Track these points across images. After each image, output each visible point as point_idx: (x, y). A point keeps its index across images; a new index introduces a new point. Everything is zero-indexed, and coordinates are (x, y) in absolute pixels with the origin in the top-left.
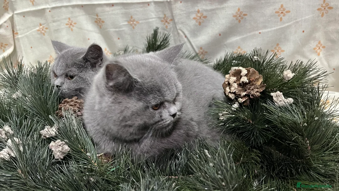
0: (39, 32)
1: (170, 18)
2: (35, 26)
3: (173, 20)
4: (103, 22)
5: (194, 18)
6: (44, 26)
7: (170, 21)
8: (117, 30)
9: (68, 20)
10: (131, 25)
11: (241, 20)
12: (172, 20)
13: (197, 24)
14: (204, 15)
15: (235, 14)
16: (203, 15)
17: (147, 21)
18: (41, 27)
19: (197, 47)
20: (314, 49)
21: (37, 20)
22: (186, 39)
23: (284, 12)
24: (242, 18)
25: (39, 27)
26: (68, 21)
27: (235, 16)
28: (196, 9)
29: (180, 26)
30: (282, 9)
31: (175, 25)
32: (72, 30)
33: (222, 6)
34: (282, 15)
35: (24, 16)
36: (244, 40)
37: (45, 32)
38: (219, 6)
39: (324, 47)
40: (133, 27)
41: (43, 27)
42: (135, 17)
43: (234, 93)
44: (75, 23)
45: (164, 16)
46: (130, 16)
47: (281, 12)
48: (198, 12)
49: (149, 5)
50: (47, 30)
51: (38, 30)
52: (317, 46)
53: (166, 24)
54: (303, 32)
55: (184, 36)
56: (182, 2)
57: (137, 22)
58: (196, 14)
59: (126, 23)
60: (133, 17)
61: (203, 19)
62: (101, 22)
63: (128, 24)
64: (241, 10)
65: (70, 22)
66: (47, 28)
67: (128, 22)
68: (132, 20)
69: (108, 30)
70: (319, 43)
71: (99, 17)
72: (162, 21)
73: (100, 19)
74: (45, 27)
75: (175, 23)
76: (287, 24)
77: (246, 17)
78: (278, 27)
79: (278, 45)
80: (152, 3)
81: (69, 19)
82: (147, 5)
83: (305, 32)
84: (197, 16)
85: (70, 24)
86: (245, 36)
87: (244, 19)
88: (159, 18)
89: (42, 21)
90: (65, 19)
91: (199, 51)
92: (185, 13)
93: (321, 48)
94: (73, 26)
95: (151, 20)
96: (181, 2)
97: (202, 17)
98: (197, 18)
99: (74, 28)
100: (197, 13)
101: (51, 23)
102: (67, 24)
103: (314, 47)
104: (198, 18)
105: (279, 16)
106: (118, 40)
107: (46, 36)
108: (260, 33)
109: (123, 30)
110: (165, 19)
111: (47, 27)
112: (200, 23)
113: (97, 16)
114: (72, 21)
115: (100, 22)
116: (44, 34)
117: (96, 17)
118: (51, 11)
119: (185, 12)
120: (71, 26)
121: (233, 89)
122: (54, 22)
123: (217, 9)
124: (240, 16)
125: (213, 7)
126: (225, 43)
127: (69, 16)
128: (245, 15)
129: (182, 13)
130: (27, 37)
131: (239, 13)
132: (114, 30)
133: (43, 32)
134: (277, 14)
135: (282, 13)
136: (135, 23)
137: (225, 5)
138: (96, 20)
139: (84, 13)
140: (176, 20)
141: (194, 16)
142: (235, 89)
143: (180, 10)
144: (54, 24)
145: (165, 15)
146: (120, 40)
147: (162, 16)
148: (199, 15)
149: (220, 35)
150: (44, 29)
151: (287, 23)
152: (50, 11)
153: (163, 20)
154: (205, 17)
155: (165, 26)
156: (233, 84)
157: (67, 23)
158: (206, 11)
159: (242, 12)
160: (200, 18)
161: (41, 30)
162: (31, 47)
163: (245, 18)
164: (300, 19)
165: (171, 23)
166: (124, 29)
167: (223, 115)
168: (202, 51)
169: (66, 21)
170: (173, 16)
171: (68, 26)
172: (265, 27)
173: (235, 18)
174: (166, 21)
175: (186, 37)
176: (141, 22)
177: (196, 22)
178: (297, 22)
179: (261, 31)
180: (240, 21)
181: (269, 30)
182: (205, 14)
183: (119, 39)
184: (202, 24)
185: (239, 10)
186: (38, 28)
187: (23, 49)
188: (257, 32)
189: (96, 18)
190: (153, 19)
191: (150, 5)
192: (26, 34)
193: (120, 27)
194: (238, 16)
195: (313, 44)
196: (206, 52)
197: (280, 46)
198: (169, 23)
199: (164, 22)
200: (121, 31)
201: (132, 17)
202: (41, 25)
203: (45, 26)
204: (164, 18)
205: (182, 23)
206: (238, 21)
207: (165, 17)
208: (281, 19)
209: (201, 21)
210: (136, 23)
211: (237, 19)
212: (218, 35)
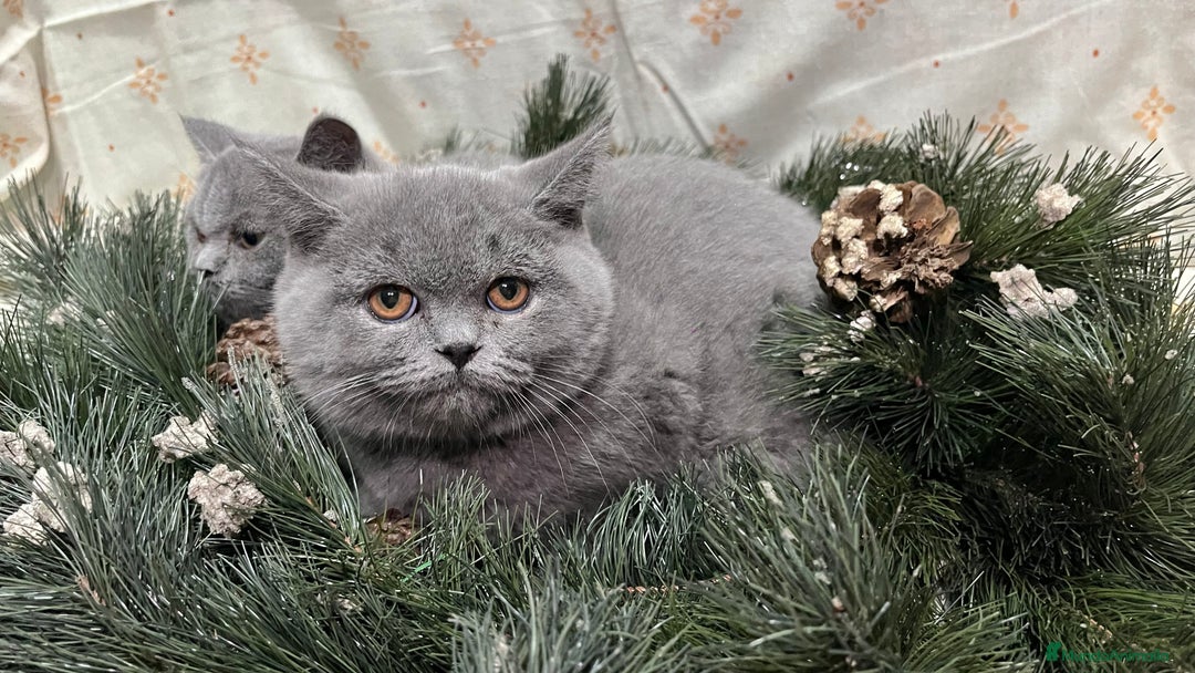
0: (136, 91)
1: (606, 23)
2: (119, 72)
3: (617, 27)
4: (365, 45)
5: (696, 20)
6: (153, 70)
7: (606, 31)
8: (418, 72)
9: (237, 43)
10: (466, 52)
11: (864, 17)
12: (613, 28)
13: (707, 39)
14: (729, 8)
16: (726, 4)
17: (523, 35)
18: (143, 72)
19: (710, 125)
20: (1137, 116)
21: (126, 47)
22: (665, 98)
24: (872, 12)
25: (137, 72)
26: (239, 49)
27: (843, 6)
29: (645, 50)
31: (627, 45)
32: (254, 79)
35: (80, 36)
36: (876, 92)
37: (158, 89)
39: (1170, 109)
40: (475, 61)
41: (151, 72)
42: (480, 23)
43: (857, 278)
44: (264, 55)
45: (584, 16)
46: (461, 20)
50: (165, 84)
51: (133, 85)
52: (1145, 104)
53: (595, 44)
54: (1096, 53)
55: (659, 88)
57: (486, 40)
58: (703, 4)
59: (448, 47)
60: (472, 21)
61: (728, 20)
62: (357, 47)
63: (453, 51)
65: (246, 49)
66: (162, 77)
67: (456, 42)
68: (469, 33)
69: (384, 73)
70: (1154, 93)
71: (349, 30)
72: (577, 34)
73: (353, 34)
74: (157, 73)
75: (625, 41)
76: (1035, 29)
77: (883, 6)
78: (1004, 41)
79: (1003, 104)
81: (242, 38)
83: (1101, 54)
84: (705, 10)
85: (245, 57)
86: (881, 78)
87: (877, 14)
88: (567, 22)
89: (147, 51)
90: (227, 40)
91: (716, 138)
92: (660, 4)
93: (1160, 111)
94: (258, 65)
95: (536, 32)
97: (722, 15)
98: (704, 18)
99: (260, 72)
101: (175, 55)
102: (235, 59)
103: (1135, 109)
104: (710, 18)
106: (423, 111)
107: (162, 106)
108: (937, 64)
109: (438, 74)
110: (591, 25)
111: (164, 71)
112: (716, 38)
113: (343, 23)
114: (252, 47)
115: (353, 46)
116: (153, 98)
117: (339, 29)
118: (174, 10)
120: (250, 65)
121: (851, 264)
122: (188, 50)
124: (862, 4)
126: (811, 106)
127: (240, 28)
130: (94, 109)
132: (405, 72)
133: (150, 89)
136: (479, 43)
138: (338, 40)
139: (294, 16)
140: (629, 30)
141: (694, 9)
142: (858, 263)
144: (190, 59)
145: (588, 11)
146: (428, 109)
147: (577, 15)
148: (712, 6)
149: (791, 77)
150: (153, 79)
151: (1038, 22)
152: (171, 13)
153: (581, 29)
154: (735, 13)
155: (589, 51)
156: (851, 244)
157: (236, 53)
160: (717, 17)
161: (144, 82)
162: (112, 148)
163: (882, 11)
164: (1084, 8)
165: (612, 39)
166: (439, 68)
167: (816, 359)
168: (724, 138)
169: (232, 48)
170: (616, 14)
171: (238, 65)
172: (954, 42)
173: (843, 14)
174: (594, 35)
175: (666, 88)
176: (500, 40)
177: (704, 31)
178: (1073, 20)
179: (940, 58)
180: (861, 23)
181: (970, 51)
182: (734, 1)
183: (423, 104)
184: (723, 39)
186: (131, 78)
187: (81, 153)
188: (925, 63)
189: (340, 34)
190: (547, 30)
192: (89, 100)
193: (426, 62)
194: (856, 3)
195: (1133, 99)
196: (742, 143)
197: (1010, 109)
198: (602, 41)
199: (584, 40)
200: (430, 76)
201: (467, 24)
202: (141, 64)
203: (157, 68)
204: (585, 23)
205: (652, 38)
206: (855, 22)
207: (589, 17)
208: (1014, 7)
209: (720, 30)
210: (483, 46)
211: (851, 16)
212: (785, 78)
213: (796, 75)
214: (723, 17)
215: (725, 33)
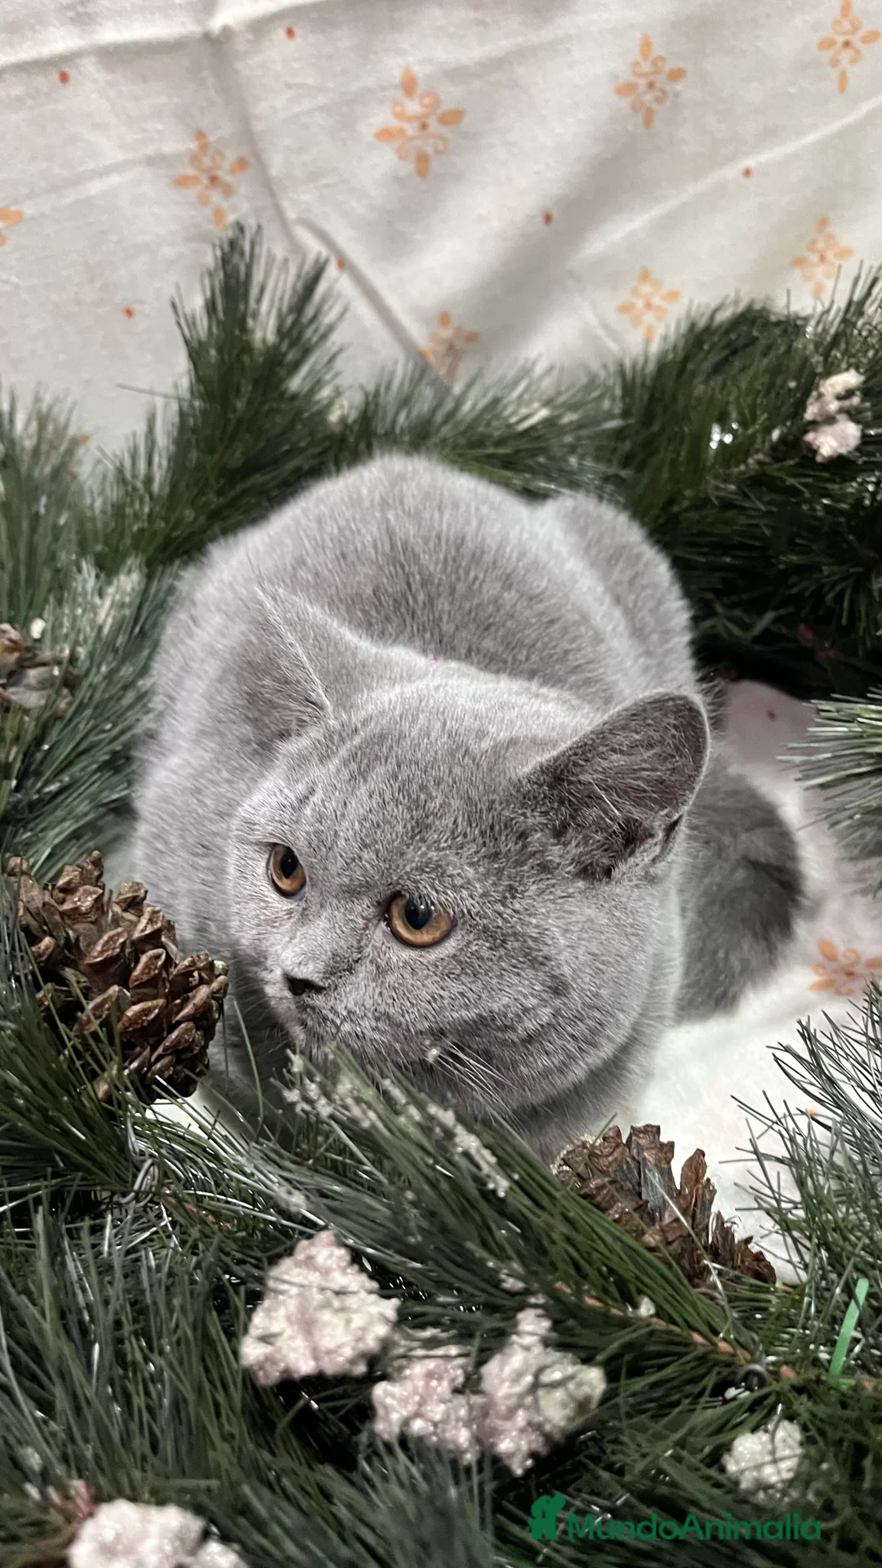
1: (231, 156)
3: (251, 161)
5: (385, 135)
7: (232, 172)
11: (655, 106)
12: (242, 164)
13: (408, 168)
14: (444, 107)
15: (626, 76)
16: (437, 102)
17: (70, 196)
19: (419, 313)
23: (856, 40)
24: (663, 97)
27: (625, 90)
28: (393, 68)
29: (305, 198)
30: (847, 25)
31: (273, 195)
33: (546, 34)
34: (846, 56)
36: (667, 226)
38: (534, 38)
45: (193, 145)
47: (840, 40)
48: (409, 86)
49: (64, 78)
53: (216, 197)
56: (298, 31)
58: (396, 103)
61: (444, 131)
64: (657, 51)
72: (181, 182)
75: (268, 187)
76: (866, 107)
77: (679, 87)
79: (824, 222)
80: (89, 65)
82: (55, 77)
84: (401, 116)
86: (672, 203)
87: (670, 100)
88: (158, 161)
91: (433, 337)
92: (321, 109)
95: (95, 187)
96: (290, 33)
97: (432, 122)
98: (402, 131)
100: (400, 95)
104: (411, 129)
105: (834, 63)
108: (747, 173)
110: (207, 161)
112: (423, 164)
119: (321, 100)
123: (522, 54)
124: (651, 85)
125: (499, 43)
126: (573, 263)
128: (677, 75)
129: (306, 105)
131: (646, 67)
134: (826, 56)
135: (847, 44)
137: (564, 25)
140: (276, 167)
141: (382, 117)
143: (289, 86)
145: (200, 135)
147: (177, 145)
148: (413, 107)
149: (548, 219)
151: (869, 96)
153: (189, 172)
154: (453, 118)
155: (208, 211)
158: (456, 74)
159: (662, 59)
160: (424, 127)
163: (677, 95)
165: (245, 185)
168: (447, 333)
170: (248, 135)
172: (770, 135)
173: (625, 104)
174: (214, 180)
175: (344, 262)
177: (402, 153)
179: (750, 162)
180: (649, 117)
181: (790, 147)
182: (451, 95)
184: (435, 165)
185: (646, 45)
188: (732, 172)
190: (117, 179)
191: (72, 73)
194: (642, 83)
196: (472, 338)
197: (830, 229)
198: (228, 191)
199: (193, 192)
204: (195, 160)
205: (313, 176)
206: (640, 116)
207: (204, 147)
208: (843, 77)
209: (429, 147)
210: (1, 225)
211: (635, 108)
212: (540, 220)
213: (555, 213)
214: (434, 125)
215: (438, 152)
